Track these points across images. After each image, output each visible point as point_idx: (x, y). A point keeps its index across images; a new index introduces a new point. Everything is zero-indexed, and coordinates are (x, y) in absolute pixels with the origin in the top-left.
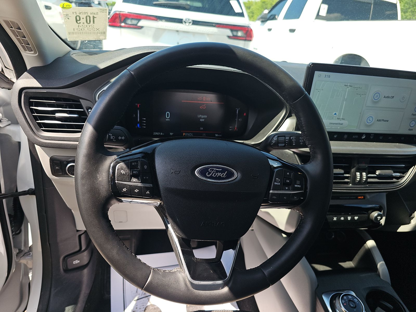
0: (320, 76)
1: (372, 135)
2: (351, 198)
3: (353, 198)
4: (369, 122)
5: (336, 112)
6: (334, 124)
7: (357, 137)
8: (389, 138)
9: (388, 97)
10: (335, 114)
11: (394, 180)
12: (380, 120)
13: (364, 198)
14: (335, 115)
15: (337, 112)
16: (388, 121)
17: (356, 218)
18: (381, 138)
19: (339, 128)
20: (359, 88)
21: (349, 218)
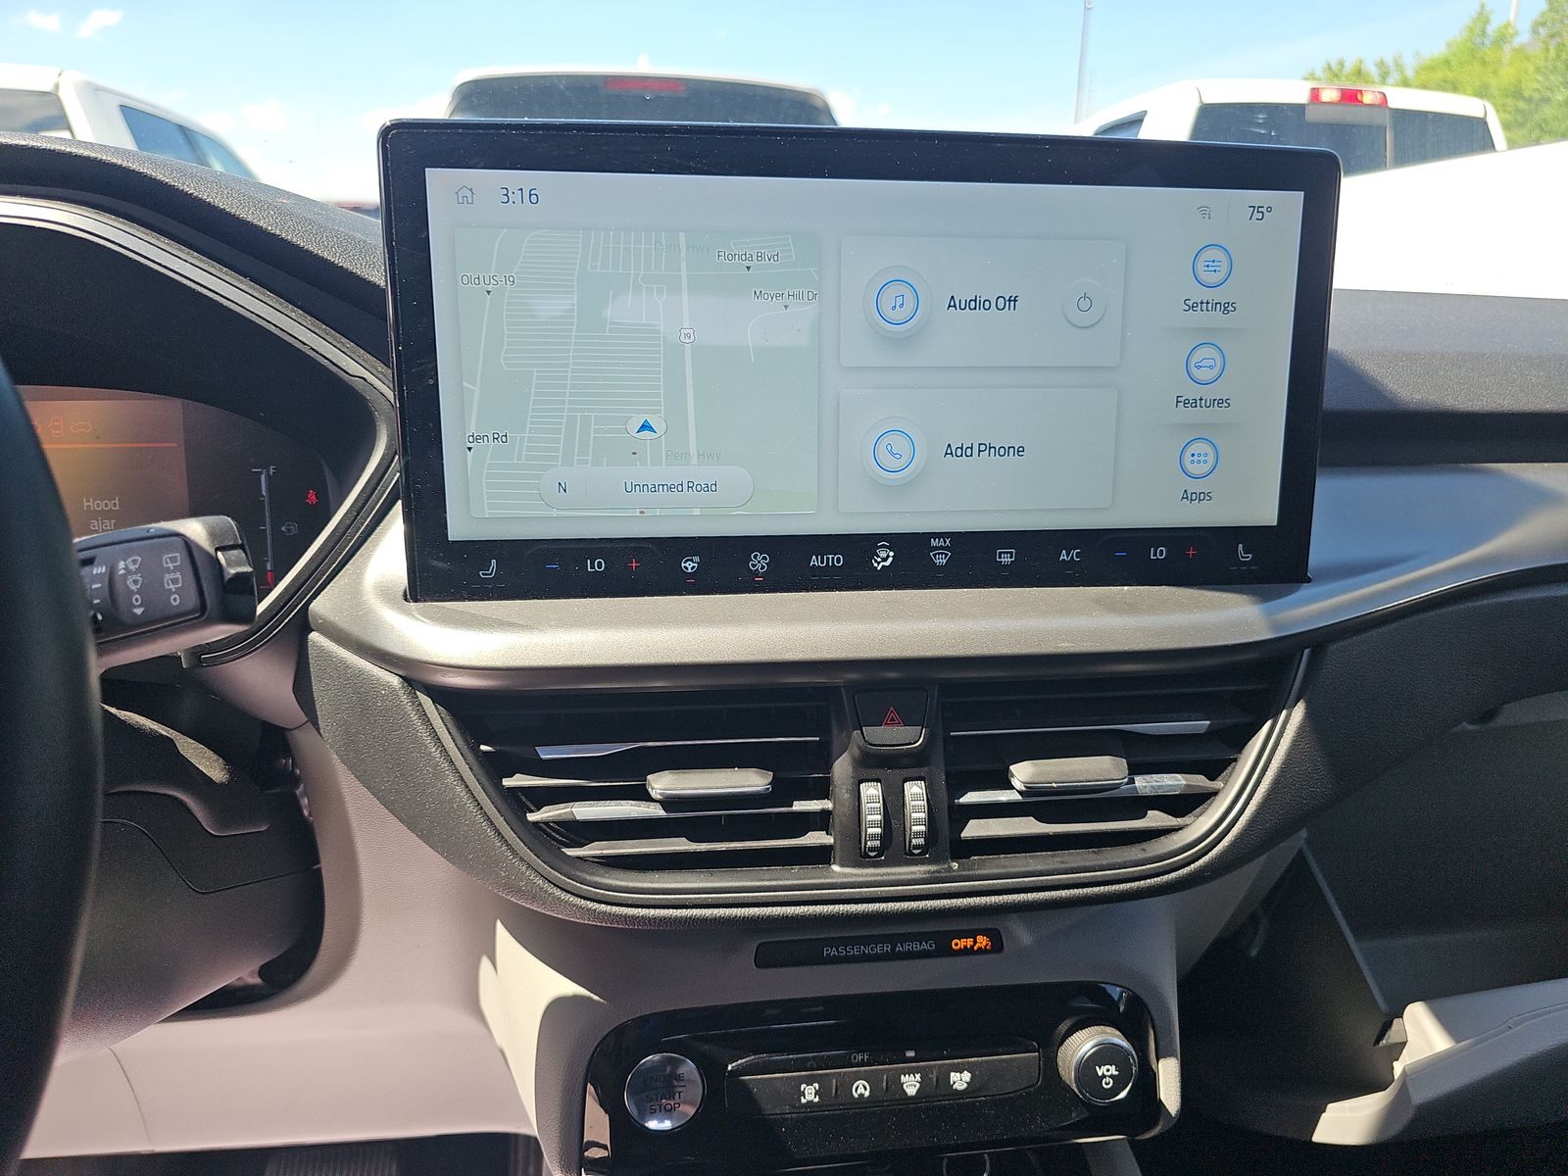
0: (465, 197)
1: (934, 543)
2: (899, 948)
3: (916, 947)
4: (893, 464)
5: (647, 412)
6: (655, 489)
7: (836, 560)
8: (1064, 556)
9: (975, 303)
10: (645, 427)
11: (1155, 819)
12: (964, 451)
13: (997, 946)
14: (646, 434)
15: (655, 412)
16: (1020, 451)
17: (960, 1080)
18: (1006, 559)
19: (696, 512)
20: (760, 257)
21: (911, 1085)
